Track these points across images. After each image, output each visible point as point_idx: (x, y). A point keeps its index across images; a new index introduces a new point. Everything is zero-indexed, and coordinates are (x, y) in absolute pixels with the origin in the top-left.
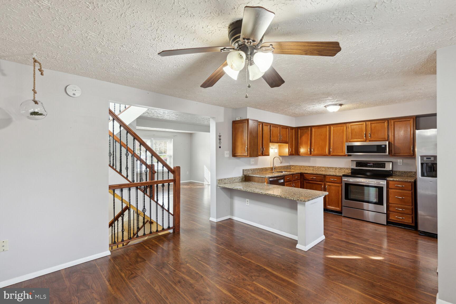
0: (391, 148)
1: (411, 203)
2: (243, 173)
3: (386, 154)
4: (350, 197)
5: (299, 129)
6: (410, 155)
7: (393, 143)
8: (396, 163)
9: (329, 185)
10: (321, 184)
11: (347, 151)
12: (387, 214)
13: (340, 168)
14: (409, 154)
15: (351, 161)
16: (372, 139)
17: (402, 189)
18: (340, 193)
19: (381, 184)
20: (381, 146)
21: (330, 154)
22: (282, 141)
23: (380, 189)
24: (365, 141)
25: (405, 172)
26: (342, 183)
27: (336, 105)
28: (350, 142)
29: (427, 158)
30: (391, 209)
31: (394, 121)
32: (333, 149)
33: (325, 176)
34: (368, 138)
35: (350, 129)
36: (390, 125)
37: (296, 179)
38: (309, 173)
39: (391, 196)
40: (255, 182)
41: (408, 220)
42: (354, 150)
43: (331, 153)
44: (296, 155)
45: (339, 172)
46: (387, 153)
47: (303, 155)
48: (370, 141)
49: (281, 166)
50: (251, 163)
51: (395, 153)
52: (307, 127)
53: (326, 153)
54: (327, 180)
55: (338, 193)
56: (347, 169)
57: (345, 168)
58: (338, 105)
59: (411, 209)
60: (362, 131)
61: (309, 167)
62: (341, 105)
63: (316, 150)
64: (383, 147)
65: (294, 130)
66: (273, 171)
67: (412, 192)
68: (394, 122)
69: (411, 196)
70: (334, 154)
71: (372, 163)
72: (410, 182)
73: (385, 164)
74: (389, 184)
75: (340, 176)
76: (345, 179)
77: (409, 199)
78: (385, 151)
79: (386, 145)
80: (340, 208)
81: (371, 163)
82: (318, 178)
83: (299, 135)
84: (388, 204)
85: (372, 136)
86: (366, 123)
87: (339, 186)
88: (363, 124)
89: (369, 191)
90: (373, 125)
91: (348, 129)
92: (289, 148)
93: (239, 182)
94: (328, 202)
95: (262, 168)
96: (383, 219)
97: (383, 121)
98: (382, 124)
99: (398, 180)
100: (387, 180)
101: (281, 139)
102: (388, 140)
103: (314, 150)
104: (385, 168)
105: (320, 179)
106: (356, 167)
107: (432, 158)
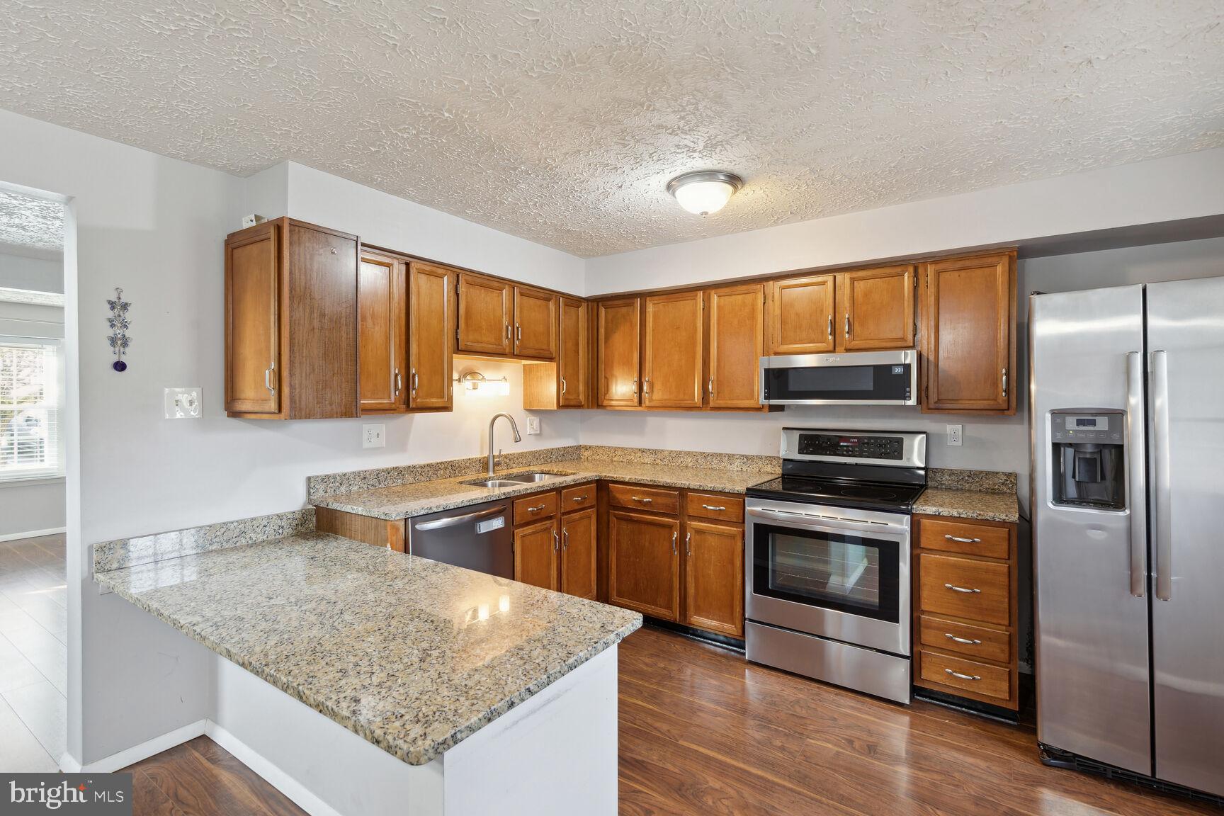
0: (924, 379)
1: (1007, 616)
2: (309, 494)
3: (909, 403)
4: (772, 584)
5: (600, 304)
6: (995, 407)
7: (932, 358)
8: (942, 437)
9: (698, 532)
10: (670, 527)
11: (765, 393)
12: (911, 658)
13: (747, 457)
14: (992, 402)
15: (784, 429)
16: (857, 343)
17: (970, 551)
18: (738, 563)
19: (892, 532)
20: (889, 368)
21: (706, 405)
22: (522, 346)
23: (886, 552)
24: (831, 348)
25: (973, 475)
26: (744, 522)
28: (776, 354)
29: (1080, 423)
30: (928, 636)
31: (940, 266)
32: (719, 383)
33: (683, 492)
34: (843, 337)
35: (777, 303)
36: (922, 282)
37: (577, 507)
38: (627, 480)
39: (927, 580)
40: (350, 537)
41: (996, 689)
42: (792, 387)
43: (711, 398)
44: (592, 408)
46: (912, 402)
47: (617, 408)
48: (848, 350)
49: (536, 452)
50: (366, 445)
51: (939, 400)
52: (628, 298)
53: (694, 400)
54: (692, 509)
55: (732, 563)
56: (770, 459)
57: (760, 458)
58: (722, 178)
59: (1006, 639)
60: (822, 311)
61: (639, 454)
62: (734, 180)
63: (658, 386)
64: (898, 375)
65: (582, 311)
66: (491, 474)
67: (1009, 567)
68: (938, 274)
69: (1007, 583)
70: (721, 403)
71: (855, 438)
72: (1003, 524)
73: (900, 441)
74: (922, 533)
75: (739, 495)
76: (756, 508)
77: (998, 596)
78: (905, 392)
79: (907, 367)
80: (739, 626)
82: (660, 500)
83: (602, 331)
84: (915, 615)
85: (857, 327)
86: (835, 277)
87: (733, 537)
88: (824, 283)
89: (843, 556)
90: (860, 286)
91: (769, 301)
92: (561, 378)
93: (277, 543)
94: (696, 601)
95: (430, 466)
96: (897, 680)
97: (899, 270)
98: (895, 280)
99: (955, 514)
100: (913, 515)
101: (517, 342)
102: (913, 347)
103: (652, 386)
104: (902, 459)
105: (666, 506)
106: (799, 453)
107: (1102, 424)
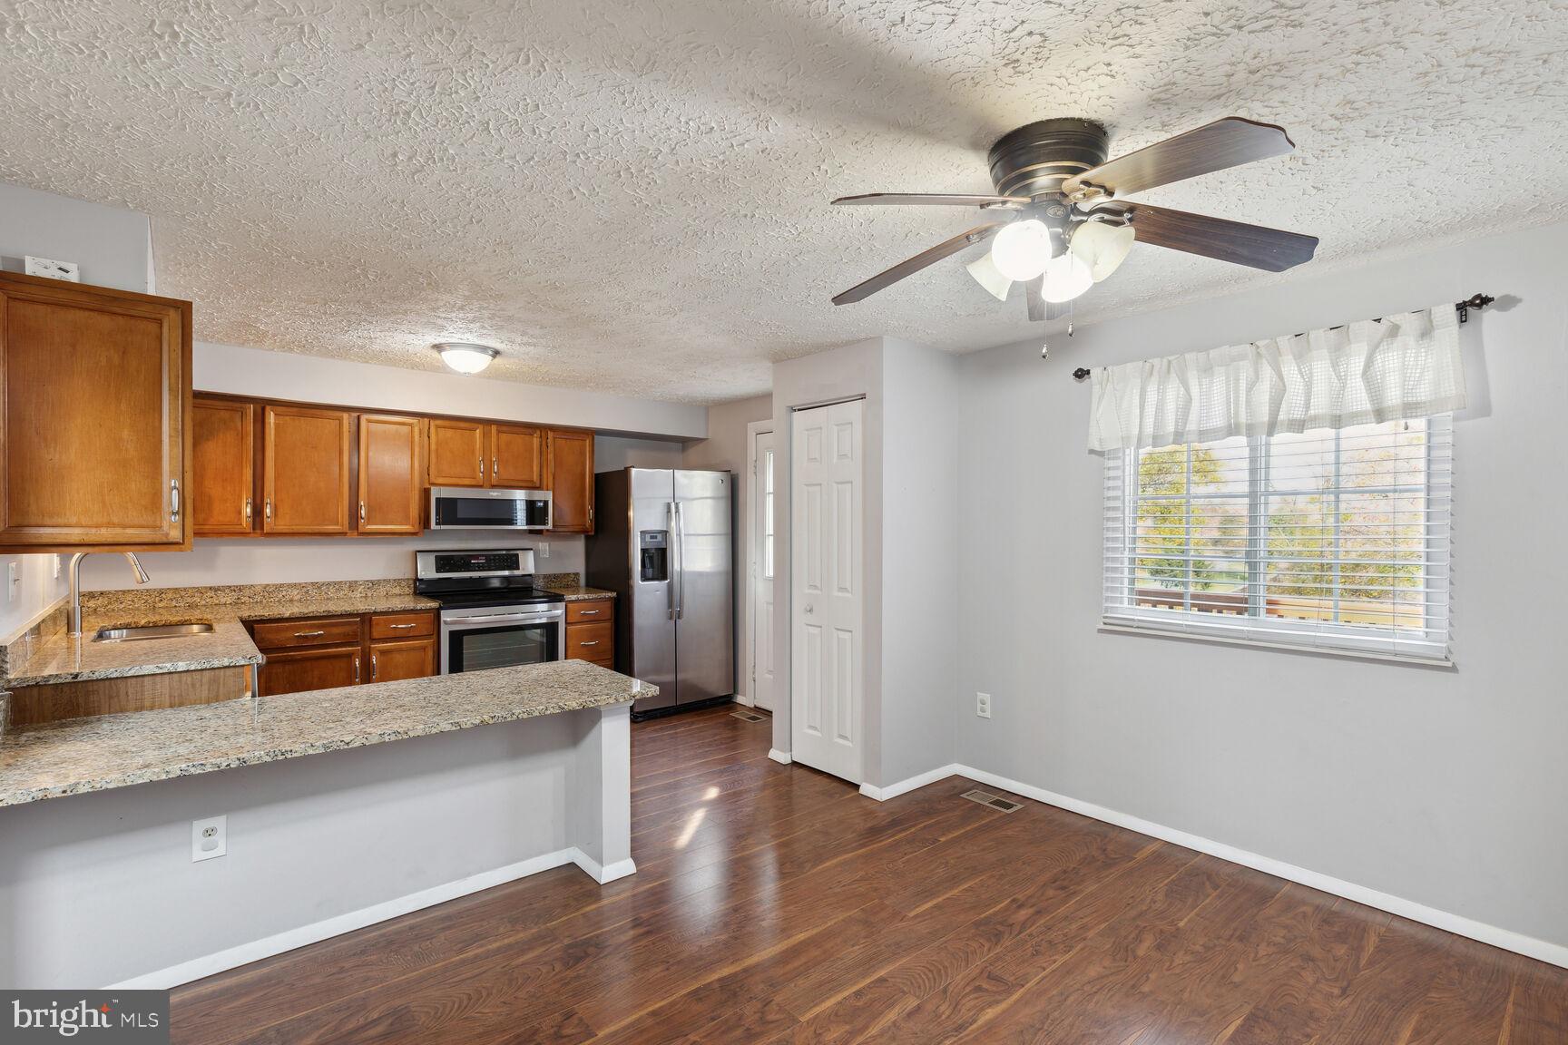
1: (610, 653)
6: (584, 530)
9: (383, 652)
10: (349, 656)
13: (372, 582)
14: (582, 527)
15: (424, 551)
17: (594, 619)
19: (554, 616)
21: (353, 530)
24: (481, 483)
25: (556, 576)
27: (483, 349)
29: (652, 537)
31: (556, 434)
32: (371, 509)
33: (366, 618)
34: (492, 475)
35: (433, 439)
36: (544, 442)
38: (287, 615)
39: (571, 643)
42: (461, 515)
43: (361, 524)
45: (366, 597)
53: (339, 525)
54: (377, 632)
56: (398, 581)
57: (388, 581)
58: (490, 353)
60: (473, 452)
63: (284, 509)
64: (540, 508)
67: (611, 624)
68: (554, 438)
69: (610, 633)
70: (373, 528)
71: (483, 555)
72: (609, 599)
73: (516, 557)
74: (568, 613)
75: (430, 610)
76: (450, 618)
77: (607, 642)
78: (542, 520)
79: (546, 503)
81: (480, 555)
82: (335, 630)
85: (501, 470)
86: (484, 426)
87: (423, 649)
88: (475, 429)
90: (504, 437)
91: (426, 437)
97: (530, 431)
98: (527, 438)
99: (587, 597)
100: (566, 603)
102: (540, 487)
103: (276, 510)
104: (519, 569)
105: (344, 636)
106: (437, 572)
107: (660, 537)
